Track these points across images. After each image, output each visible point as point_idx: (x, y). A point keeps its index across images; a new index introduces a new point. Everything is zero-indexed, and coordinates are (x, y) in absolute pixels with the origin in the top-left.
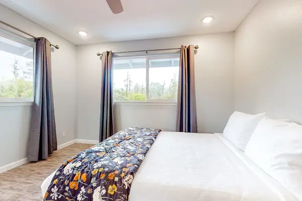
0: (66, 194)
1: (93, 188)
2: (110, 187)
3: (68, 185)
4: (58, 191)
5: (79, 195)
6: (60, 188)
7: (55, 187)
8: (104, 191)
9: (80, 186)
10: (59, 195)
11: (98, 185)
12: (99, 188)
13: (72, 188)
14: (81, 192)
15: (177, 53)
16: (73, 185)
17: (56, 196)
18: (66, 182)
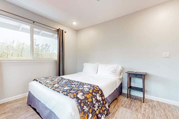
0: (90, 105)
1: (96, 96)
2: (99, 92)
3: (88, 101)
4: (87, 107)
5: (94, 101)
6: (86, 105)
7: (84, 106)
8: (99, 94)
9: (92, 98)
10: (88, 108)
11: (96, 94)
12: (97, 95)
13: (90, 101)
14: (94, 100)
15: (55, 31)
16: (90, 100)
17: (87, 109)
18: (87, 101)
